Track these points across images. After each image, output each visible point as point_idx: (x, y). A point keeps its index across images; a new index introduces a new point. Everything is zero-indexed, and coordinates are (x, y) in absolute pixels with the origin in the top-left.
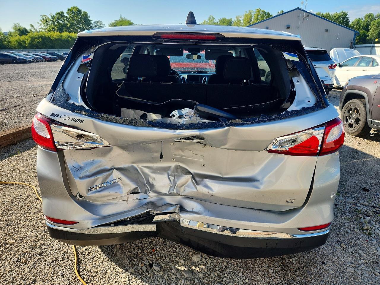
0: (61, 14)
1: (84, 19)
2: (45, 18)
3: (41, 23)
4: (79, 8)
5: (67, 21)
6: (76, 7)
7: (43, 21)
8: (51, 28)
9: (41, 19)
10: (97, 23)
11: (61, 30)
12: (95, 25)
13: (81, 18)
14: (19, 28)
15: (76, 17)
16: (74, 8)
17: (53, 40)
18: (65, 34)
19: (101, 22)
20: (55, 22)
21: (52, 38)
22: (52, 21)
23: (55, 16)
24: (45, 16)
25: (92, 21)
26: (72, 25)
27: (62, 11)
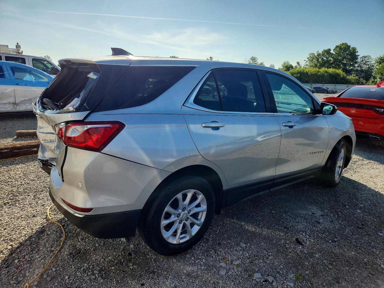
0: (328, 52)
1: (350, 55)
2: (312, 56)
3: (307, 60)
4: (349, 44)
5: (332, 57)
6: (346, 43)
7: (309, 58)
8: (313, 65)
9: (309, 57)
10: (365, 57)
11: (322, 66)
12: (362, 60)
13: (347, 54)
14: (287, 65)
15: (342, 53)
16: (343, 44)
17: (310, 75)
18: (323, 70)
19: (370, 56)
20: (320, 59)
21: (309, 73)
22: (317, 58)
23: (321, 53)
24: (313, 54)
25: (359, 56)
26: (335, 60)
27: (329, 48)
